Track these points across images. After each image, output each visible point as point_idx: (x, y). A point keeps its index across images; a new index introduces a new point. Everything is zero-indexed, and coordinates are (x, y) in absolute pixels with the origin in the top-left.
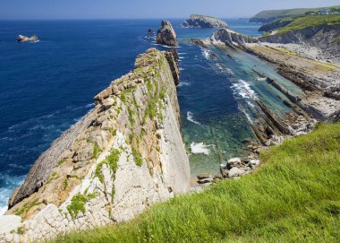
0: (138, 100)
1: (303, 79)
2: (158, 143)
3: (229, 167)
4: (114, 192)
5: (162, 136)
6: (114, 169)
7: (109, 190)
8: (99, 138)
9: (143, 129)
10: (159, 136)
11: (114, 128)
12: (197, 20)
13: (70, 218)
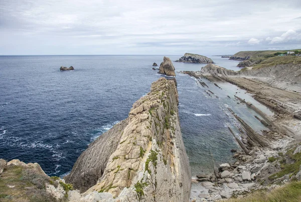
0: (160, 115)
1: (276, 104)
2: (171, 148)
3: (221, 170)
4: (156, 183)
5: (175, 143)
6: (155, 164)
7: (154, 182)
8: (142, 142)
9: (163, 138)
10: (172, 143)
11: (150, 136)
12: (190, 57)
13: (138, 198)
